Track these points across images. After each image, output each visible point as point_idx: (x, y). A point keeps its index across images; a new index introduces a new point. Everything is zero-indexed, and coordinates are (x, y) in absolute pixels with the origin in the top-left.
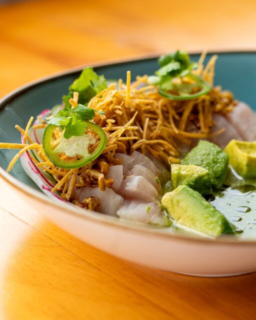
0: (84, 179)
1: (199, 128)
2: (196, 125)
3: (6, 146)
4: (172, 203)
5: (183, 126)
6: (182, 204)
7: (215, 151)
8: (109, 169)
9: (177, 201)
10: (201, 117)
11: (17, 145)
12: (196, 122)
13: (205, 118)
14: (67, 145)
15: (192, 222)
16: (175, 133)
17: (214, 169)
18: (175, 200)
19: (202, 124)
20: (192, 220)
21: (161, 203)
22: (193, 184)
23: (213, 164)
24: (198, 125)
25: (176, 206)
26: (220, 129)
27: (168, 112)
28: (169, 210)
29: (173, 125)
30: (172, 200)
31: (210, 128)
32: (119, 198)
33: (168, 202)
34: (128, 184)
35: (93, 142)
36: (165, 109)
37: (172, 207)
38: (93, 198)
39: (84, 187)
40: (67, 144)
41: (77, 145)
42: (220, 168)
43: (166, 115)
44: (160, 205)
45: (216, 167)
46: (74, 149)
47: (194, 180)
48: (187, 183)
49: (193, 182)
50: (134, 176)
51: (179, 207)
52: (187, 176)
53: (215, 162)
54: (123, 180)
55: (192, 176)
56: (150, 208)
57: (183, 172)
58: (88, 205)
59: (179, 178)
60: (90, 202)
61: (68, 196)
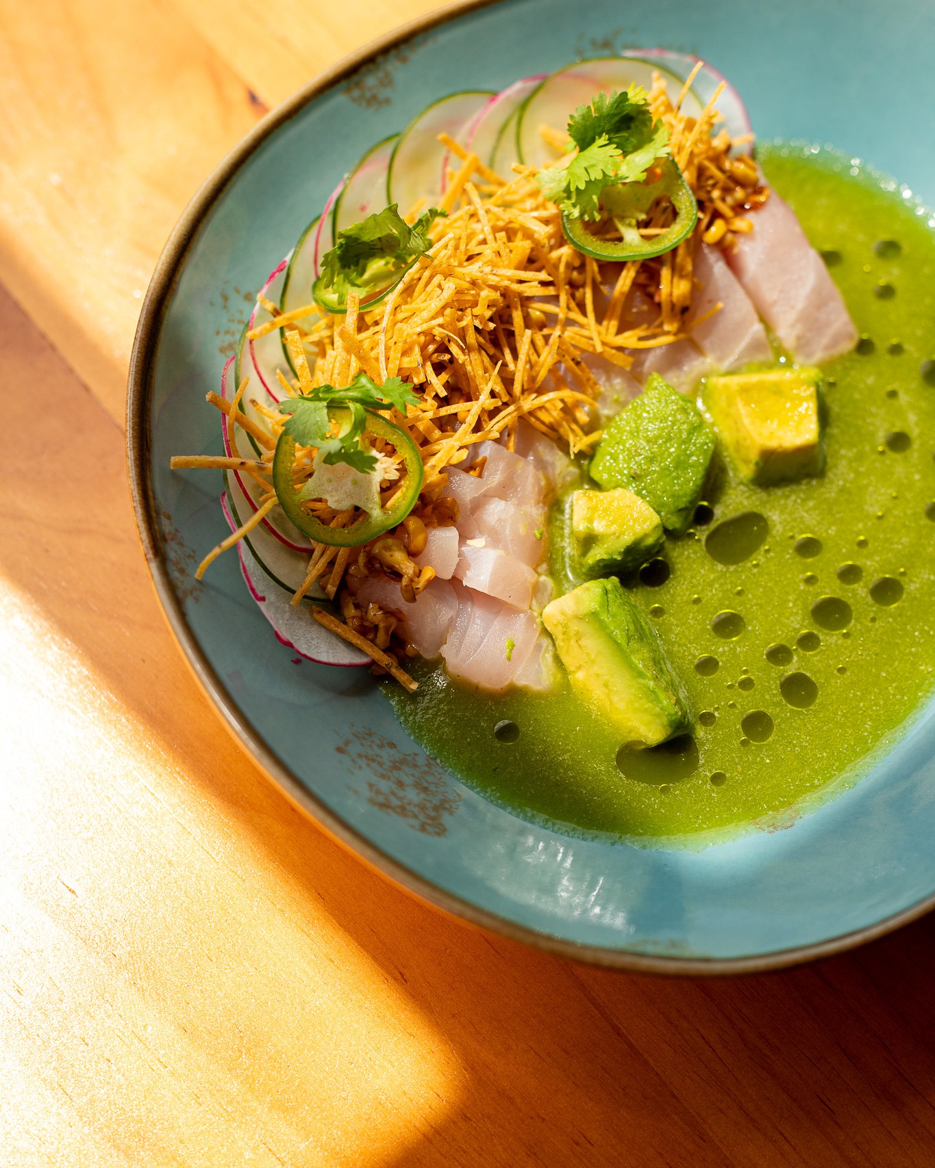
0: (369, 563)
2: (649, 297)
3: (186, 465)
4: (565, 632)
6: (587, 642)
7: (685, 427)
8: (426, 539)
9: (578, 632)
11: (213, 462)
12: (651, 289)
13: (675, 280)
14: (330, 481)
16: (593, 348)
18: (572, 628)
21: (542, 615)
22: (619, 558)
23: (673, 474)
24: (657, 297)
25: (573, 642)
27: (582, 267)
28: (559, 642)
29: (590, 318)
30: (566, 626)
31: (684, 312)
32: (446, 615)
33: (556, 625)
34: (469, 573)
35: (392, 475)
37: (565, 638)
39: (367, 577)
40: (331, 476)
43: (576, 276)
44: (538, 620)
45: (681, 481)
46: (346, 493)
47: (622, 550)
48: (605, 557)
49: (620, 553)
50: (485, 547)
51: (579, 645)
52: (609, 536)
53: (680, 464)
54: (458, 565)
55: (618, 537)
56: (514, 646)
57: (599, 527)
58: (376, 628)
59: (588, 541)
60: (382, 625)
61: (332, 589)
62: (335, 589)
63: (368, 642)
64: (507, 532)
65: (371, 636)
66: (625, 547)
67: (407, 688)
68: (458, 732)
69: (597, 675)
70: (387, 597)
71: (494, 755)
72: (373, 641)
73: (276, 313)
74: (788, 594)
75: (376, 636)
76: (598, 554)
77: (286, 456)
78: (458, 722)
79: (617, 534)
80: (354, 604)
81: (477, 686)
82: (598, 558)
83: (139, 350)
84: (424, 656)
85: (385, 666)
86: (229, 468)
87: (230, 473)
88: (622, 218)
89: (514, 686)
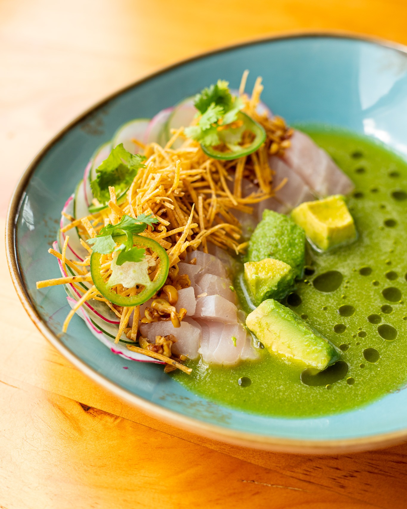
0: (151, 314)
1: (258, 185)
2: (252, 181)
3: (45, 284)
4: (260, 327)
5: (238, 189)
6: (273, 328)
7: (289, 228)
8: (178, 295)
9: (267, 324)
10: (257, 169)
11: (58, 281)
12: (252, 177)
13: (263, 170)
14: (121, 274)
15: (289, 350)
16: (233, 204)
17: (293, 255)
18: (264, 323)
19: (259, 179)
20: (289, 347)
21: (245, 325)
22: (276, 289)
23: (290, 249)
24: (256, 181)
25: (266, 331)
26: (281, 179)
27: (217, 172)
28: (258, 334)
29: (228, 193)
30: (260, 323)
31: (271, 183)
32: (197, 331)
33: (254, 325)
34: (203, 309)
35: (153, 264)
36: (214, 169)
37: (260, 331)
38: (167, 338)
39: (152, 322)
40: (121, 271)
41: (134, 271)
42: (300, 253)
43: (215, 176)
44: (244, 327)
45: (294, 252)
46: (131, 278)
47: (276, 284)
48: (269, 290)
49: (276, 287)
50: (207, 295)
51: (269, 331)
52: (268, 279)
53: (292, 245)
54: (197, 305)
55: (273, 278)
56: (236, 339)
57: (262, 275)
58: (162, 346)
59: (259, 283)
60: (165, 344)
61: (134, 336)
62: (136, 335)
63: (160, 354)
64: (217, 288)
65: (161, 351)
66: (277, 282)
67: (186, 372)
68: (220, 388)
69: (283, 343)
70: (164, 330)
71: (242, 394)
72: (162, 354)
73: (73, 220)
74: (369, 292)
75: (163, 351)
76: (265, 289)
77: (96, 266)
78: (218, 384)
79: (272, 277)
80: (147, 341)
81: (223, 365)
82: (265, 291)
83: (9, 239)
84: (191, 358)
85: (172, 364)
86: (66, 283)
87: (68, 286)
88: (230, 143)
89: (242, 360)
